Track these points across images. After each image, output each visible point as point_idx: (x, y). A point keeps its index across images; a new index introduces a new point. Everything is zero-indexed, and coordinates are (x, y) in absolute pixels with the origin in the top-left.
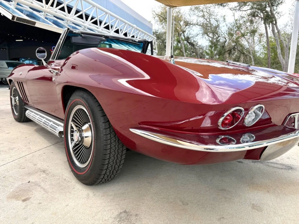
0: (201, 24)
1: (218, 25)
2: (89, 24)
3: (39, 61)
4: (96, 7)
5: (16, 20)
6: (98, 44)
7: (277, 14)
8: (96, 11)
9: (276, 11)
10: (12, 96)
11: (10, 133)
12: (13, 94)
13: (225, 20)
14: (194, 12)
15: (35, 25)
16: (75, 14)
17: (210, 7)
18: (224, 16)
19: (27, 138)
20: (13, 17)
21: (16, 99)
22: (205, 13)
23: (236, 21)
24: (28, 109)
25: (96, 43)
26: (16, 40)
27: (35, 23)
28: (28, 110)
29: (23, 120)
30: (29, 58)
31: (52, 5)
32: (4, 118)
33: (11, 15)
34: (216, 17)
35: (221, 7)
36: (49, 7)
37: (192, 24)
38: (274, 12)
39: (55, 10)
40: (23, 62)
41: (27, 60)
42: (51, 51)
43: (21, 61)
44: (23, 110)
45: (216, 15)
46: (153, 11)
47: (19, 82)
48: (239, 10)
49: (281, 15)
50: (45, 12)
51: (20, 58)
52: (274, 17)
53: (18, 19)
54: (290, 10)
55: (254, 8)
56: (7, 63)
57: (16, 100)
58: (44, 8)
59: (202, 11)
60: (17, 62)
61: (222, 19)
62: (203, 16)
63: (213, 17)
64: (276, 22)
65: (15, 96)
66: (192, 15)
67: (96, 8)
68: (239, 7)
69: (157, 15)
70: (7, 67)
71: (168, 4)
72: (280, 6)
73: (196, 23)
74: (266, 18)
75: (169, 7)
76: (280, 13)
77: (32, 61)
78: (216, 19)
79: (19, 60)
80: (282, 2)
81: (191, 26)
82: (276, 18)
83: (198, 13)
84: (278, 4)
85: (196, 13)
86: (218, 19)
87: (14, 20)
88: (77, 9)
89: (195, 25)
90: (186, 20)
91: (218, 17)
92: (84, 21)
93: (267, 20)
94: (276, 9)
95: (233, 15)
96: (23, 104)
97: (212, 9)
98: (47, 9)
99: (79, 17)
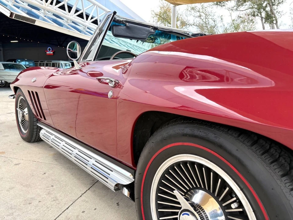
0: (198, 25)
1: (215, 25)
2: (89, 23)
3: (36, 63)
4: (97, 5)
5: (14, 18)
6: (146, 38)
7: (277, 13)
8: (96, 10)
9: (277, 10)
10: (18, 107)
11: (19, 164)
12: (20, 105)
13: (222, 20)
14: (191, 13)
15: (34, 23)
16: (75, 13)
17: (206, 8)
18: (222, 16)
19: (47, 174)
20: (12, 14)
21: (24, 112)
22: (202, 14)
23: (233, 21)
24: (42, 128)
25: (144, 36)
26: (11, 42)
27: (34, 21)
28: (43, 130)
29: (34, 140)
30: (25, 59)
31: (51, 3)
32: (7, 136)
33: (9, 12)
34: (213, 18)
35: (219, 7)
36: (48, 5)
37: (188, 25)
38: (275, 12)
39: (55, 9)
40: (19, 63)
41: (23, 61)
42: (46, 52)
43: (18, 63)
44: (35, 128)
45: (213, 15)
46: (152, 11)
47: (32, 92)
48: (236, 10)
49: (282, 14)
50: (44, 10)
51: (16, 59)
52: (275, 17)
53: (17, 16)
54: (291, 9)
55: (254, 8)
56: (4, 65)
57: (23, 114)
58: (44, 6)
59: (199, 11)
60: (13, 63)
61: (220, 19)
62: (200, 16)
63: (210, 17)
64: (277, 22)
65: (22, 108)
66: (189, 16)
67: (97, 7)
68: (236, 7)
69: (156, 14)
70: (4, 69)
71: (173, 2)
72: (280, 5)
73: (193, 24)
74: (267, 18)
75: (173, 5)
76: (280, 13)
77: (29, 62)
78: (213, 19)
79: (15, 62)
80: (282, 2)
81: (188, 26)
82: (277, 18)
83: (194, 14)
84: (279, 3)
85: (192, 14)
86: (215, 19)
87: (12, 17)
88: (77, 8)
89: (192, 25)
90: (182, 21)
91: (215, 17)
92: (85, 20)
93: (268, 20)
94: (277, 8)
95: (230, 15)
96: (35, 120)
97: (209, 9)
98: (47, 6)
99: (79, 16)
